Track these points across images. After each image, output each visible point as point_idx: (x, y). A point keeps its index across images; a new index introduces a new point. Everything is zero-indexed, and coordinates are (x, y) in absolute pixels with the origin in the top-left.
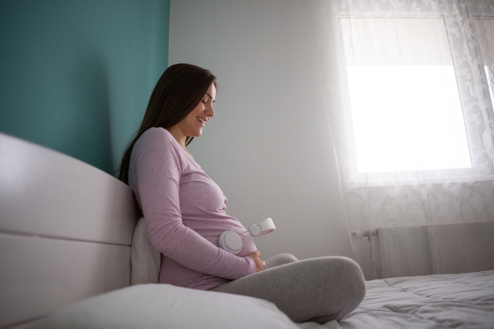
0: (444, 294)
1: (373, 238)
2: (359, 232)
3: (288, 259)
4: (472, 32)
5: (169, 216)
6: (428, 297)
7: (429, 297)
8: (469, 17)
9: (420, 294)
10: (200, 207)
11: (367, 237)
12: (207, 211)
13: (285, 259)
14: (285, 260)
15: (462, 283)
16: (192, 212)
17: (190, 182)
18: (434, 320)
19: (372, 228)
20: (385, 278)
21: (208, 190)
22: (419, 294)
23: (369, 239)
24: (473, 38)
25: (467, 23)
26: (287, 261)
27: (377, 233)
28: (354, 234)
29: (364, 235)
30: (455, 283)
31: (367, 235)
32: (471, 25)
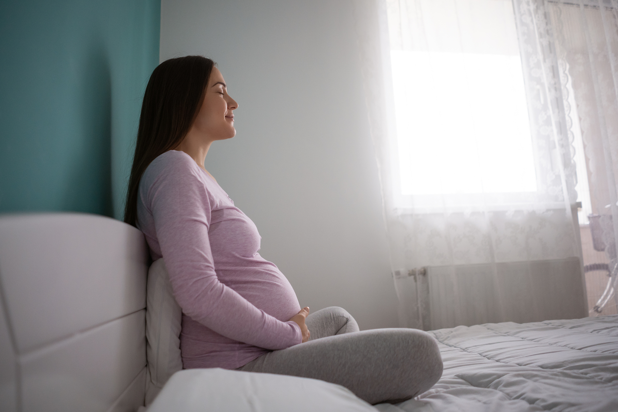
0: (516, 358)
1: (420, 278)
2: (403, 270)
3: (337, 315)
4: (547, 24)
5: (202, 269)
6: (497, 361)
7: (499, 362)
8: (543, 4)
9: (488, 356)
10: (234, 253)
11: (412, 277)
12: (243, 258)
13: (334, 316)
14: (334, 318)
15: (528, 340)
16: (225, 260)
17: (221, 221)
18: (524, 399)
19: (419, 264)
20: (434, 329)
21: (244, 232)
22: (486, 356)
23: (415, 279)
24: (548, 32)
25: (541, 12)
26: (335, 319)
27: (424, 273)
28: (398, 273)
29: (410, 275)
30: (522, 340)
31: (412, 273)
32: (546, 15)
